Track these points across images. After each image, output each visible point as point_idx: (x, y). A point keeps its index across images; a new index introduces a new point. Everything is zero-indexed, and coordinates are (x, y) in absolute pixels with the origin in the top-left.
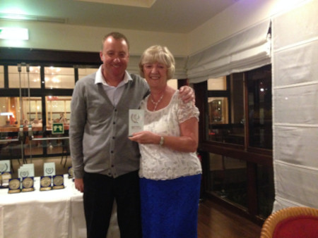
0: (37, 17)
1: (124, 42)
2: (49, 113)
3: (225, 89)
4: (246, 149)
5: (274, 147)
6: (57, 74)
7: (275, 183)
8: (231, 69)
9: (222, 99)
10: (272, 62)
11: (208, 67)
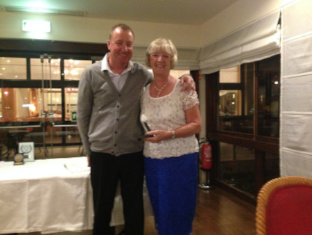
0: (59, 11)
1: (130, 34)
2: (68, 105)
3: (239, 82)
4: (254, 138)
5: (281, 135)
6: (75, 67)
7: (281, 169)
8: (242, 60)
9: (236, 91)
10: (282, 52)
11: (220, 58)
